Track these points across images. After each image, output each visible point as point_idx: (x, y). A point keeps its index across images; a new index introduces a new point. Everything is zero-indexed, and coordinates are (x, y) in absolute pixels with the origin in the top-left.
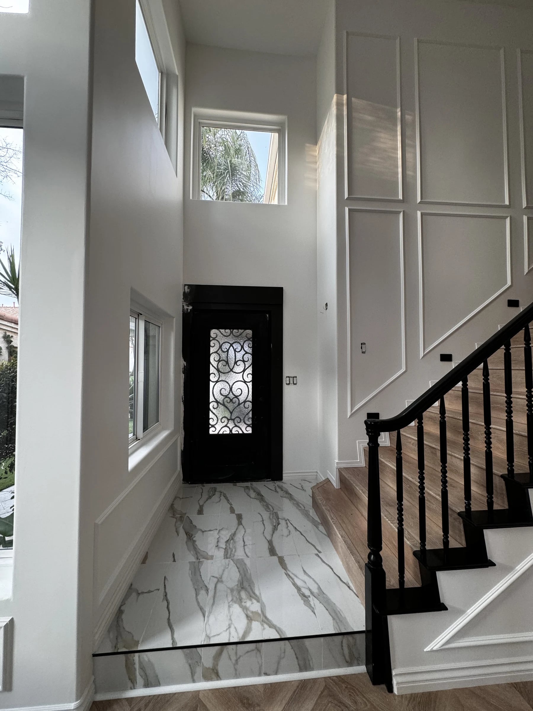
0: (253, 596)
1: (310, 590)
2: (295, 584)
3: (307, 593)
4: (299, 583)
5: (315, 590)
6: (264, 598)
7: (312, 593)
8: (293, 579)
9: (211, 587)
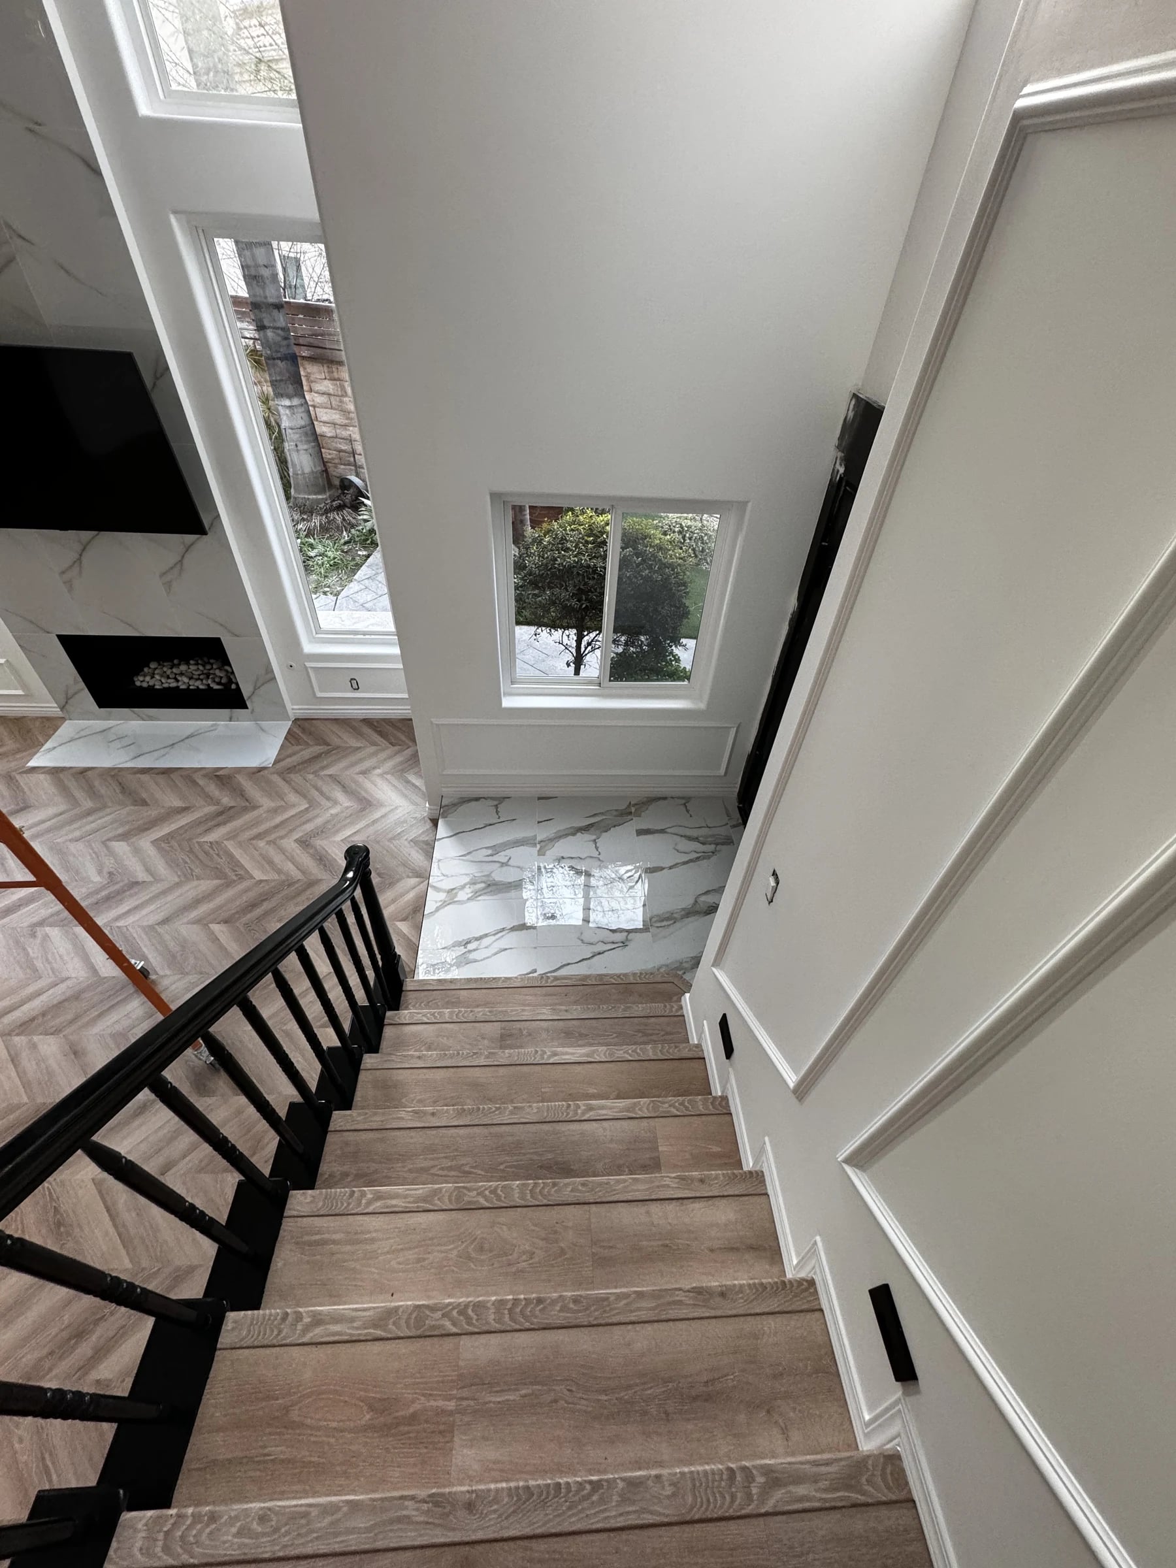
0: (476, 895)
1: (475, 950)
2: (486, 935)
3: (471, 947)
4: (486, 941)
5: (472, 956)
6: (472, 904)
7: (470, 951)
8: (494, 935)
9: (495, 858)
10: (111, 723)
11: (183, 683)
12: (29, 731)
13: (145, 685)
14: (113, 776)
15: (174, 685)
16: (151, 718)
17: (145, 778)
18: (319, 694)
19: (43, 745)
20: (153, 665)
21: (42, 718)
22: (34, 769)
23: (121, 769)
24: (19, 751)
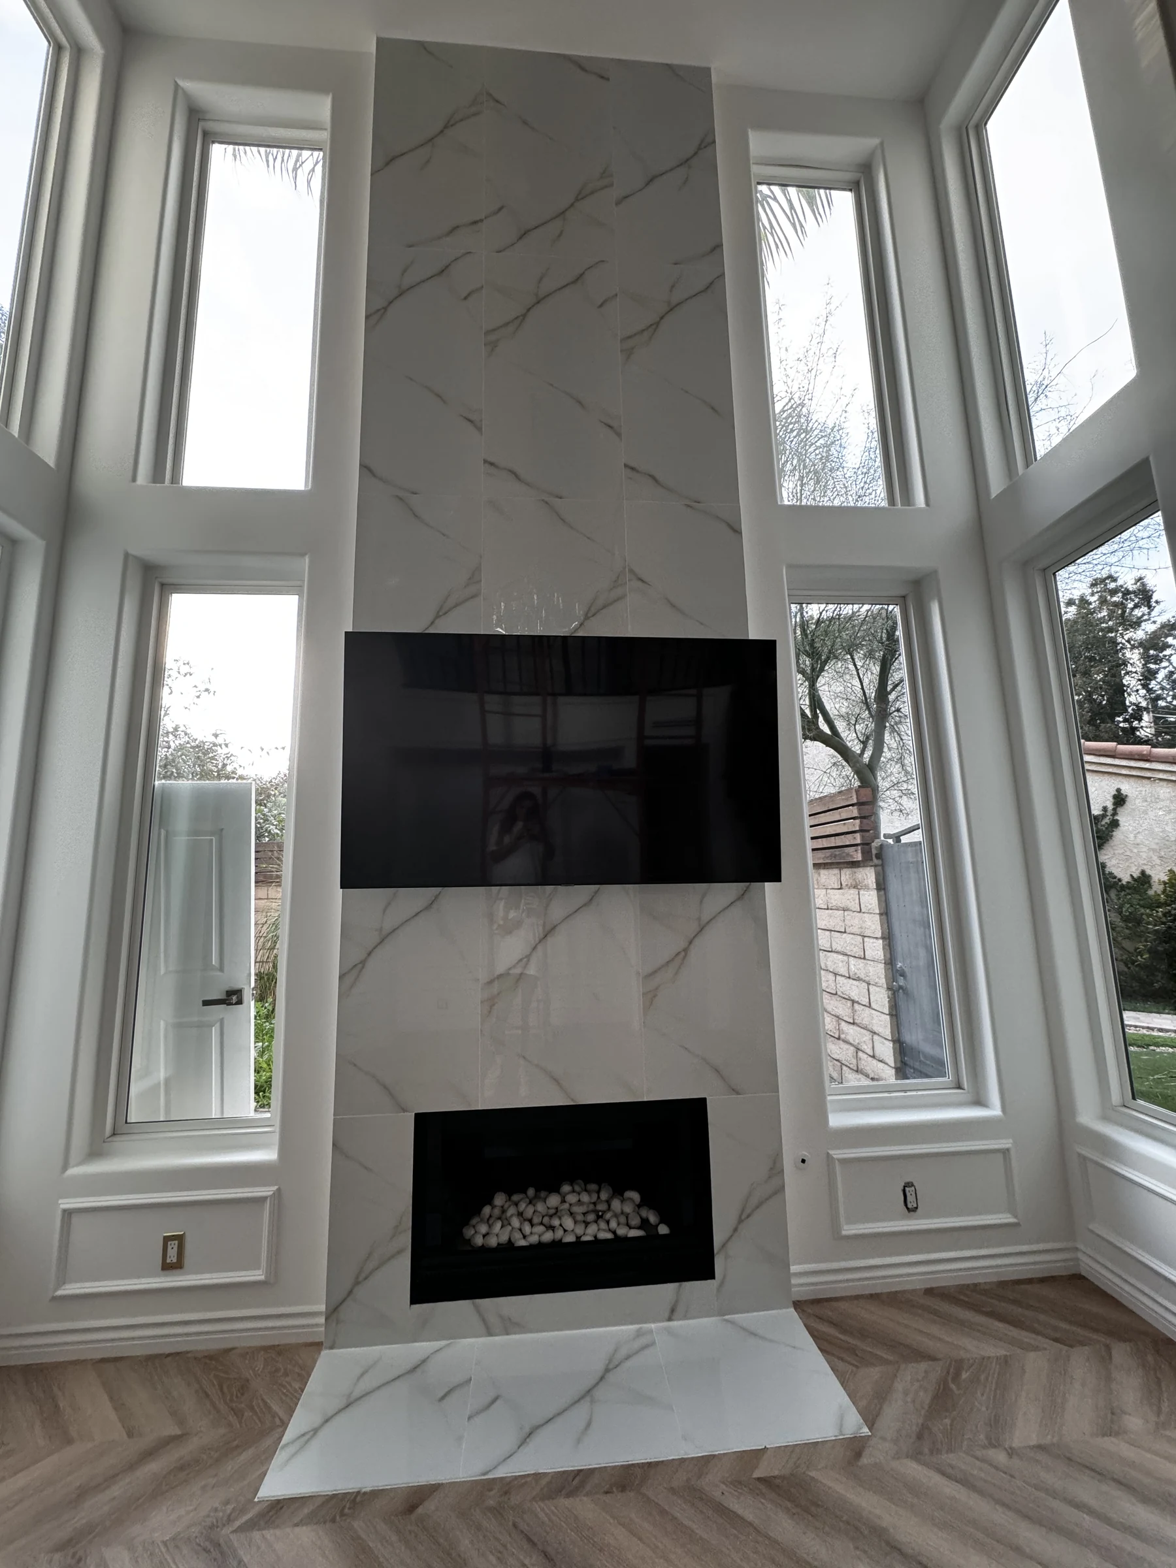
10: (423, 1347)
11: (569, 1230)
12: (244, 1387)
13: (493, 1242)
14: (497, 1512)
15: (548, 1237)
16: (509, 1326)
17: (585, 1507)
18: (849, 1230)
19: (284, 1425)
20: (499, 1199)
21: (266, 1349)
22: (278, 1506)
23: (508, 1486)
24: (228, 1450)
